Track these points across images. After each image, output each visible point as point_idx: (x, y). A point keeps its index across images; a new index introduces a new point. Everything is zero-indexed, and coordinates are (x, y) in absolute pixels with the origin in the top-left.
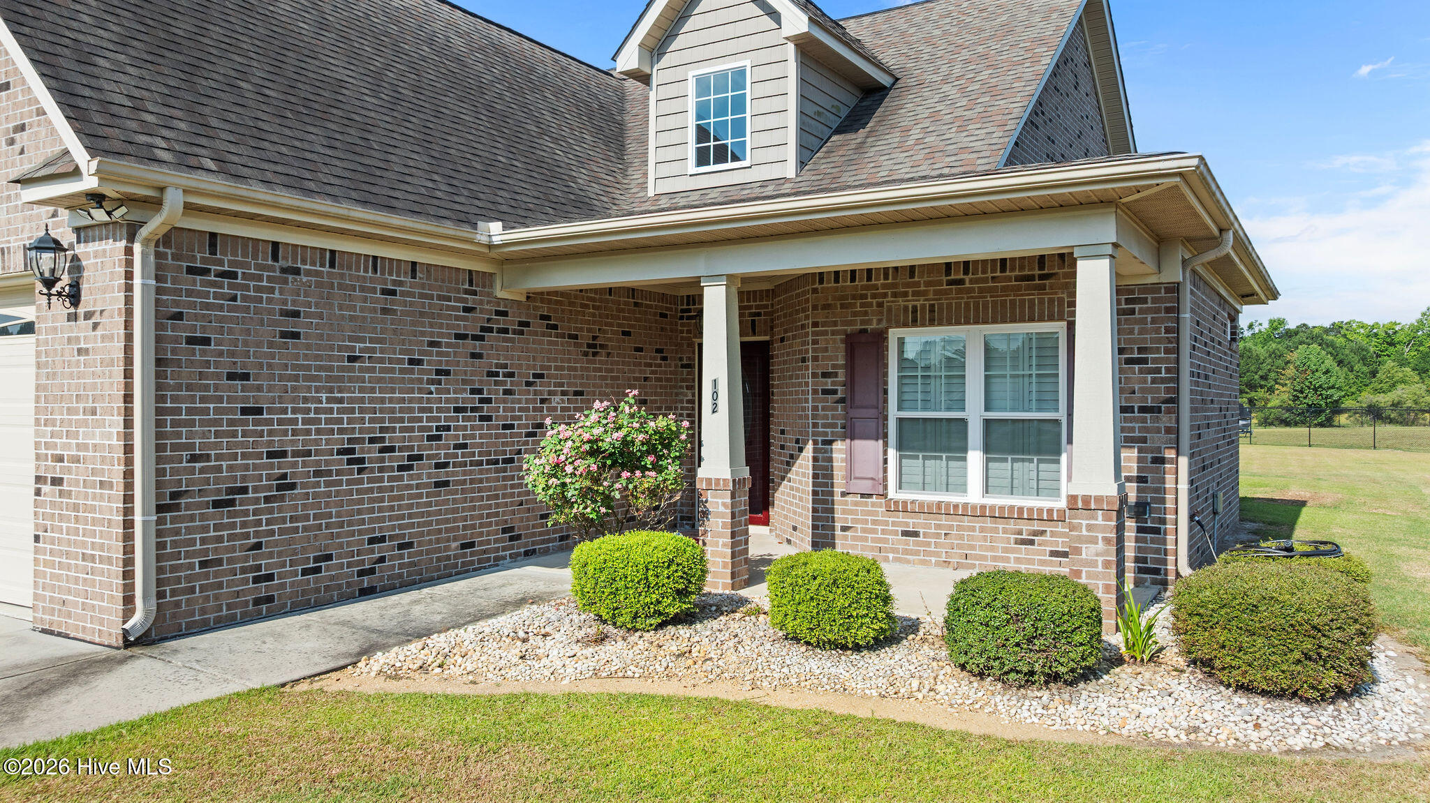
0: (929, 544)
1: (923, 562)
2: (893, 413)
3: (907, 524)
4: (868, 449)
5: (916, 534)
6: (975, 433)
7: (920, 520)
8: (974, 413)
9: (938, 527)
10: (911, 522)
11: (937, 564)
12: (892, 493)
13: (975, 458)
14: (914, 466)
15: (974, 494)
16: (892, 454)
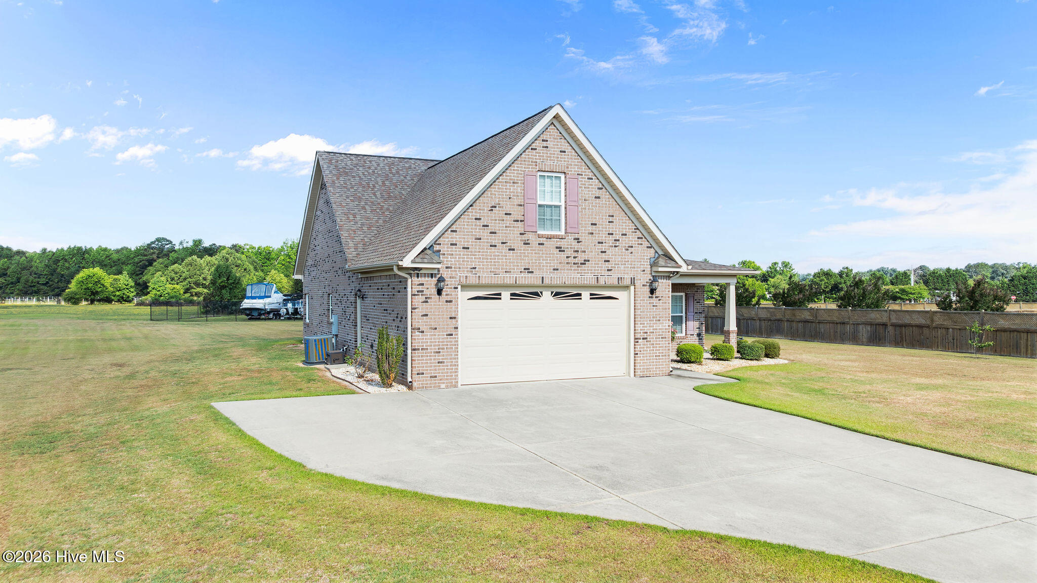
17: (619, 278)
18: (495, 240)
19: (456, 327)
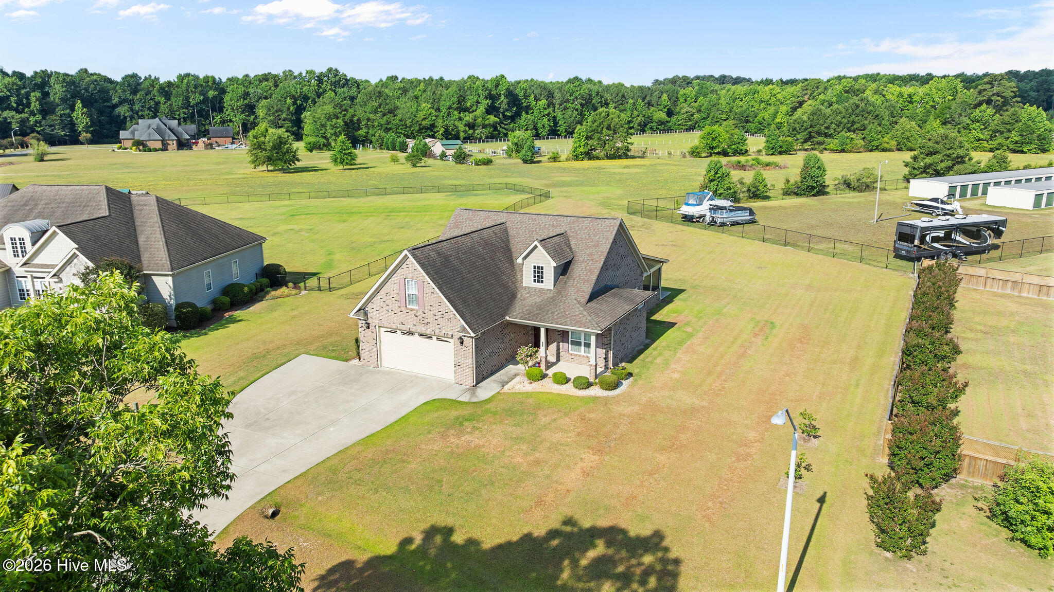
0: (575, 360)
2: (570, 339)
3: (572, 357)
4: (566, 344)
5: (573, 359)
6: (583, 344)
7: (574, 357)
8: (583, 341)
9: (577, 358)
12: (570, 352)
13: (583, 347)
14: (574, 347)
15: (582, 353)
16: (570, 345)
17: (445, 333)
18: (388, 308)
19: (377, 343)
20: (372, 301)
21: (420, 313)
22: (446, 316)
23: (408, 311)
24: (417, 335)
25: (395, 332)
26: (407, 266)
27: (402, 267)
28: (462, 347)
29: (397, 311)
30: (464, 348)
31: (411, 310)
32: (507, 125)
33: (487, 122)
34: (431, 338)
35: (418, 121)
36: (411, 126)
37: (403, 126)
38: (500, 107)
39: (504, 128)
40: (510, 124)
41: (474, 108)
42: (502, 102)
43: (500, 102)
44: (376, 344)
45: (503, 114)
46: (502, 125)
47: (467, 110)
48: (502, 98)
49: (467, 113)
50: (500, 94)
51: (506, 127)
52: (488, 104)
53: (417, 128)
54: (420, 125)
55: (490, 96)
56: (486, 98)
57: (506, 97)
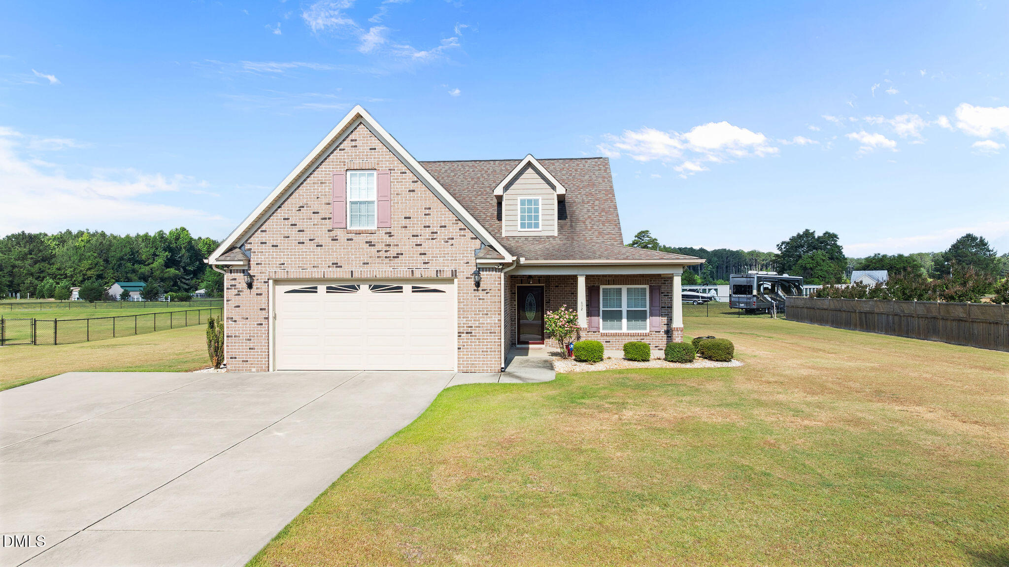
0: (613, 344)
1: (611, 349)
2: (601, 309)
3: (607, 339)
4: (595, 319)
5: (609, 342)
6: (624, 314)
7: (611, 338)
8: (624, 309)
9: (615, 339)
10: (608, 339)
11: (616, 349)
12: (601, 331)
13: (624, 321)
14: (609, 323)
15: (624, 330)
16: (601, 320)
17: (437, 271)
18: (303, 237)
19: (265, 317)
20: (263, 228)
21: (382, 236)
22: (443, 234)
23: (350, 236)
24: (364, 288)
25: (314, 290)
26: (354, 143)
27: (342, 147)
28: (477, 293)
29: (325, 239)
30: (481, 294)
31: (359, 233)
32: (189, 280)
33: (166, 275)
34: (399, 289)
35: (81, 271)
36: (72, 276)
37: (61, 275)
38: (180, 262)
39: (185, 283)
40: (192, 279)
41: (150, 261)
42: (183, 256)
43: (180, 255)
44: (267, 318)
45: (184, 268)
46: (183, 280)
47: (141, 262)
48: (183, 251)
49: (142, 266)
50: (181, 248)
51: (187, 282)
52: (167, 256)
53: (81, 279)
54: (84, 275)
55: (168, 249)
56: (165, 250)
57: (188, 250)
